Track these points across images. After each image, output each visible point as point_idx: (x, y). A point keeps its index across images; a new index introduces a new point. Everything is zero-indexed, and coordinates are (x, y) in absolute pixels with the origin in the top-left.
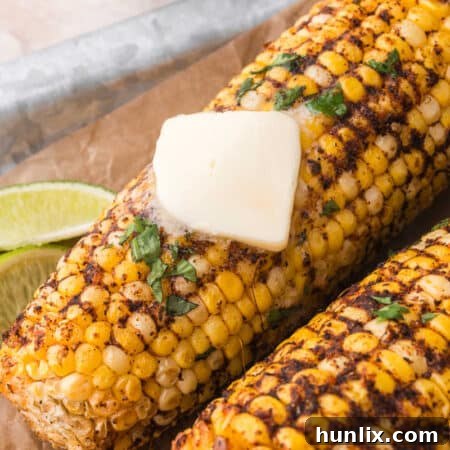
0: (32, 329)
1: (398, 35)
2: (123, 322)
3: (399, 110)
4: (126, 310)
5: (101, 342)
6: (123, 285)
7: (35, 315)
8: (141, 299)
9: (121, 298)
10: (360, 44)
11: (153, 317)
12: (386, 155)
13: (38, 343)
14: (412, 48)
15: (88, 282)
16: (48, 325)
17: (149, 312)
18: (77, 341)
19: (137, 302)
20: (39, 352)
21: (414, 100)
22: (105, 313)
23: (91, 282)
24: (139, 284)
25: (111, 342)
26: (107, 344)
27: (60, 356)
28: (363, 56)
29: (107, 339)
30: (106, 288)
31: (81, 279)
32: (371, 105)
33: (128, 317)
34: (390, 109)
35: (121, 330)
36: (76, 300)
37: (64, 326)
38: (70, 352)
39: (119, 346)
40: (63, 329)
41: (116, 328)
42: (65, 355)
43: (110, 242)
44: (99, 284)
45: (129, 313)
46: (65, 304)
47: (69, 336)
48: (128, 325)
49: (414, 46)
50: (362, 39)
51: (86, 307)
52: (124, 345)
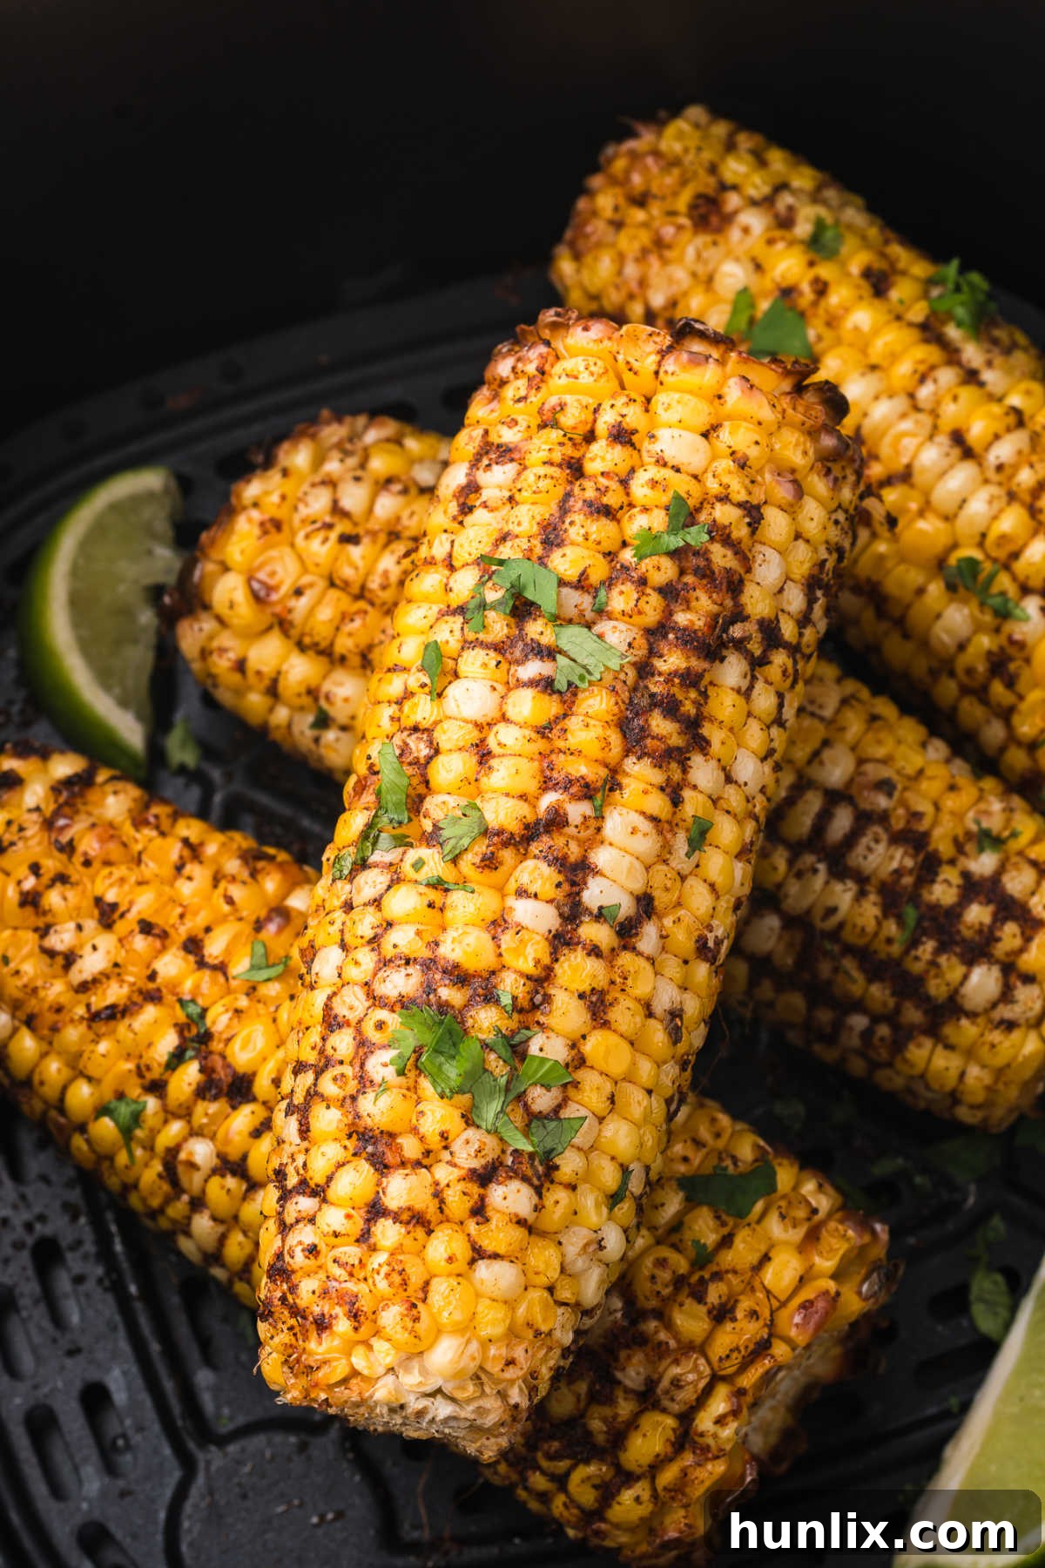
0: (325, 1293)
1: (665, 465)
2: (479, 1211)
3: (729, 603)
4: (475, 1190)
5: (461, 1264)
6: (446, 1148)
7: (312, 1263)
8: (489, 1159)
9: (456, 1173)
10: (607, 512)
11: (525, 1179)
12: (738, 691)
13: (355, 1316)
14: (695, 477)
15: (382, 1167)
16: (351, 1275)
17: (515, 1173)
18: (420, 1283)
19: (485, 1167)
20: (362, 1330)
21: (742, 571)
22: (442, 1211)
23: (386, 1167)
24: (471, 1133)
25: (479, 1254)
26: (472, 1262)
27: (409, 1324)
28: (621, 530)
29: (469, 1254)
30: (418, 1164)
31: (365, 1167)
32: (682, 618)
33: (482, 1198)
34: (715, 608)
35: (483, 1228)
36: (376, 1210)
37: (385, 1269)
38: (420, 1306)
39: (496, 1256)
40: (387, 1276)
41: (472, 1226)
42: (416, 1319)
43: (377, 1078)
44: (403, 1164)
45: (482, 1191)
46: (360, 1224)
47: (405, 1283)
48: (490, 1213)
49: (698, 472)
50: (605, 500)
51: (405, 1217)
52: (501, 1251)
